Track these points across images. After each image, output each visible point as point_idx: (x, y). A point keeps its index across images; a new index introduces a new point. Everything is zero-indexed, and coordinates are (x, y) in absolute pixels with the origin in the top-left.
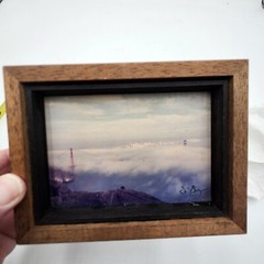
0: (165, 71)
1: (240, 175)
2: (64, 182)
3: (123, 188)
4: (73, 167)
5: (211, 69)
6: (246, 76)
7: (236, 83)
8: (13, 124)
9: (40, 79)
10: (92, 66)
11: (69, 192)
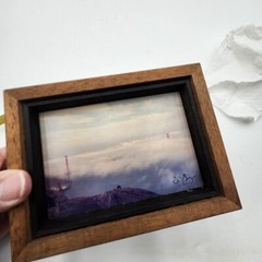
0: (138, 78)
2: (61, 190)
3: (119, 187)
4: (68, 174)
5: (173, 73)
6: (201, 74)
7: (195, 80)
8: (12, 137)
9: (36, 96)
11: (66, 200)
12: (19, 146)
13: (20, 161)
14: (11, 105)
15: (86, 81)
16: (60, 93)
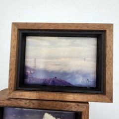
0: (77, 27)
1: (109, 73)
2: (31, 73)
3: (56, 78)
4: (35, 67)
5: (97, 27)
6: (112, 30)
8: (13, 45)
9: (25, 28)
10: (47, 24)
11: (32, 77)
12: (15, 50)
13: (15, 57)
14: (14, 30)
15: (50, 24)
16: (37, 28)
